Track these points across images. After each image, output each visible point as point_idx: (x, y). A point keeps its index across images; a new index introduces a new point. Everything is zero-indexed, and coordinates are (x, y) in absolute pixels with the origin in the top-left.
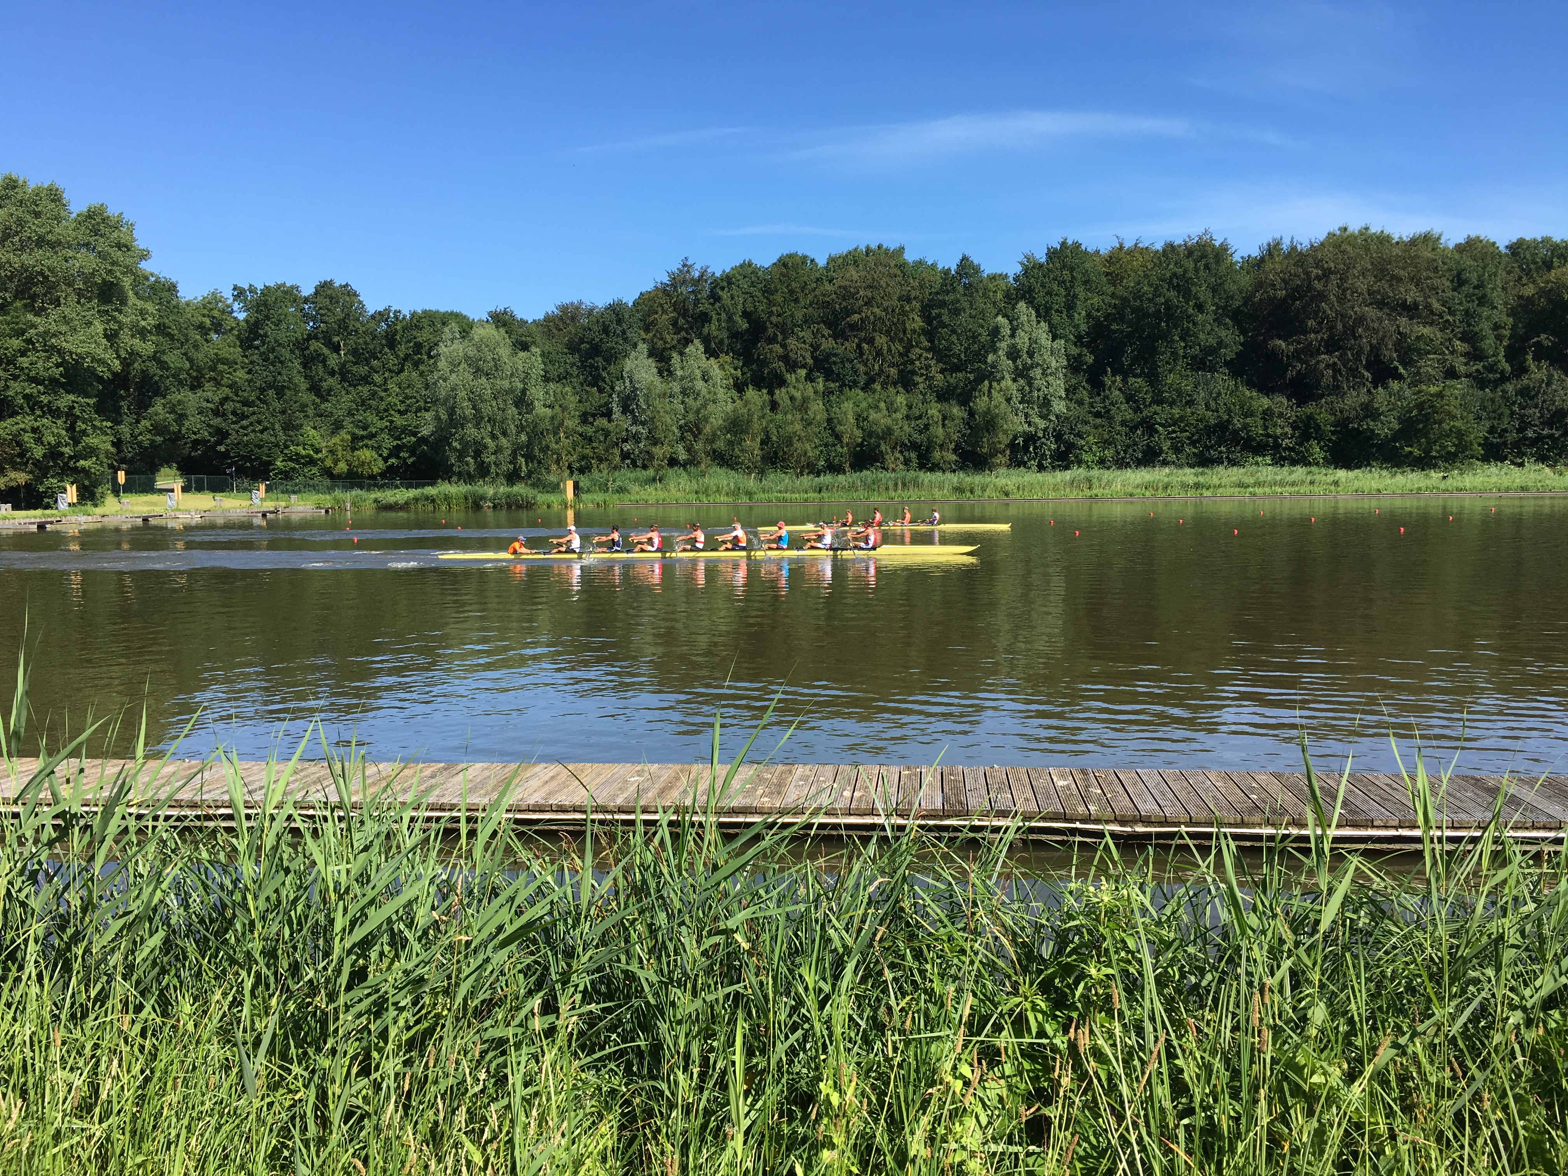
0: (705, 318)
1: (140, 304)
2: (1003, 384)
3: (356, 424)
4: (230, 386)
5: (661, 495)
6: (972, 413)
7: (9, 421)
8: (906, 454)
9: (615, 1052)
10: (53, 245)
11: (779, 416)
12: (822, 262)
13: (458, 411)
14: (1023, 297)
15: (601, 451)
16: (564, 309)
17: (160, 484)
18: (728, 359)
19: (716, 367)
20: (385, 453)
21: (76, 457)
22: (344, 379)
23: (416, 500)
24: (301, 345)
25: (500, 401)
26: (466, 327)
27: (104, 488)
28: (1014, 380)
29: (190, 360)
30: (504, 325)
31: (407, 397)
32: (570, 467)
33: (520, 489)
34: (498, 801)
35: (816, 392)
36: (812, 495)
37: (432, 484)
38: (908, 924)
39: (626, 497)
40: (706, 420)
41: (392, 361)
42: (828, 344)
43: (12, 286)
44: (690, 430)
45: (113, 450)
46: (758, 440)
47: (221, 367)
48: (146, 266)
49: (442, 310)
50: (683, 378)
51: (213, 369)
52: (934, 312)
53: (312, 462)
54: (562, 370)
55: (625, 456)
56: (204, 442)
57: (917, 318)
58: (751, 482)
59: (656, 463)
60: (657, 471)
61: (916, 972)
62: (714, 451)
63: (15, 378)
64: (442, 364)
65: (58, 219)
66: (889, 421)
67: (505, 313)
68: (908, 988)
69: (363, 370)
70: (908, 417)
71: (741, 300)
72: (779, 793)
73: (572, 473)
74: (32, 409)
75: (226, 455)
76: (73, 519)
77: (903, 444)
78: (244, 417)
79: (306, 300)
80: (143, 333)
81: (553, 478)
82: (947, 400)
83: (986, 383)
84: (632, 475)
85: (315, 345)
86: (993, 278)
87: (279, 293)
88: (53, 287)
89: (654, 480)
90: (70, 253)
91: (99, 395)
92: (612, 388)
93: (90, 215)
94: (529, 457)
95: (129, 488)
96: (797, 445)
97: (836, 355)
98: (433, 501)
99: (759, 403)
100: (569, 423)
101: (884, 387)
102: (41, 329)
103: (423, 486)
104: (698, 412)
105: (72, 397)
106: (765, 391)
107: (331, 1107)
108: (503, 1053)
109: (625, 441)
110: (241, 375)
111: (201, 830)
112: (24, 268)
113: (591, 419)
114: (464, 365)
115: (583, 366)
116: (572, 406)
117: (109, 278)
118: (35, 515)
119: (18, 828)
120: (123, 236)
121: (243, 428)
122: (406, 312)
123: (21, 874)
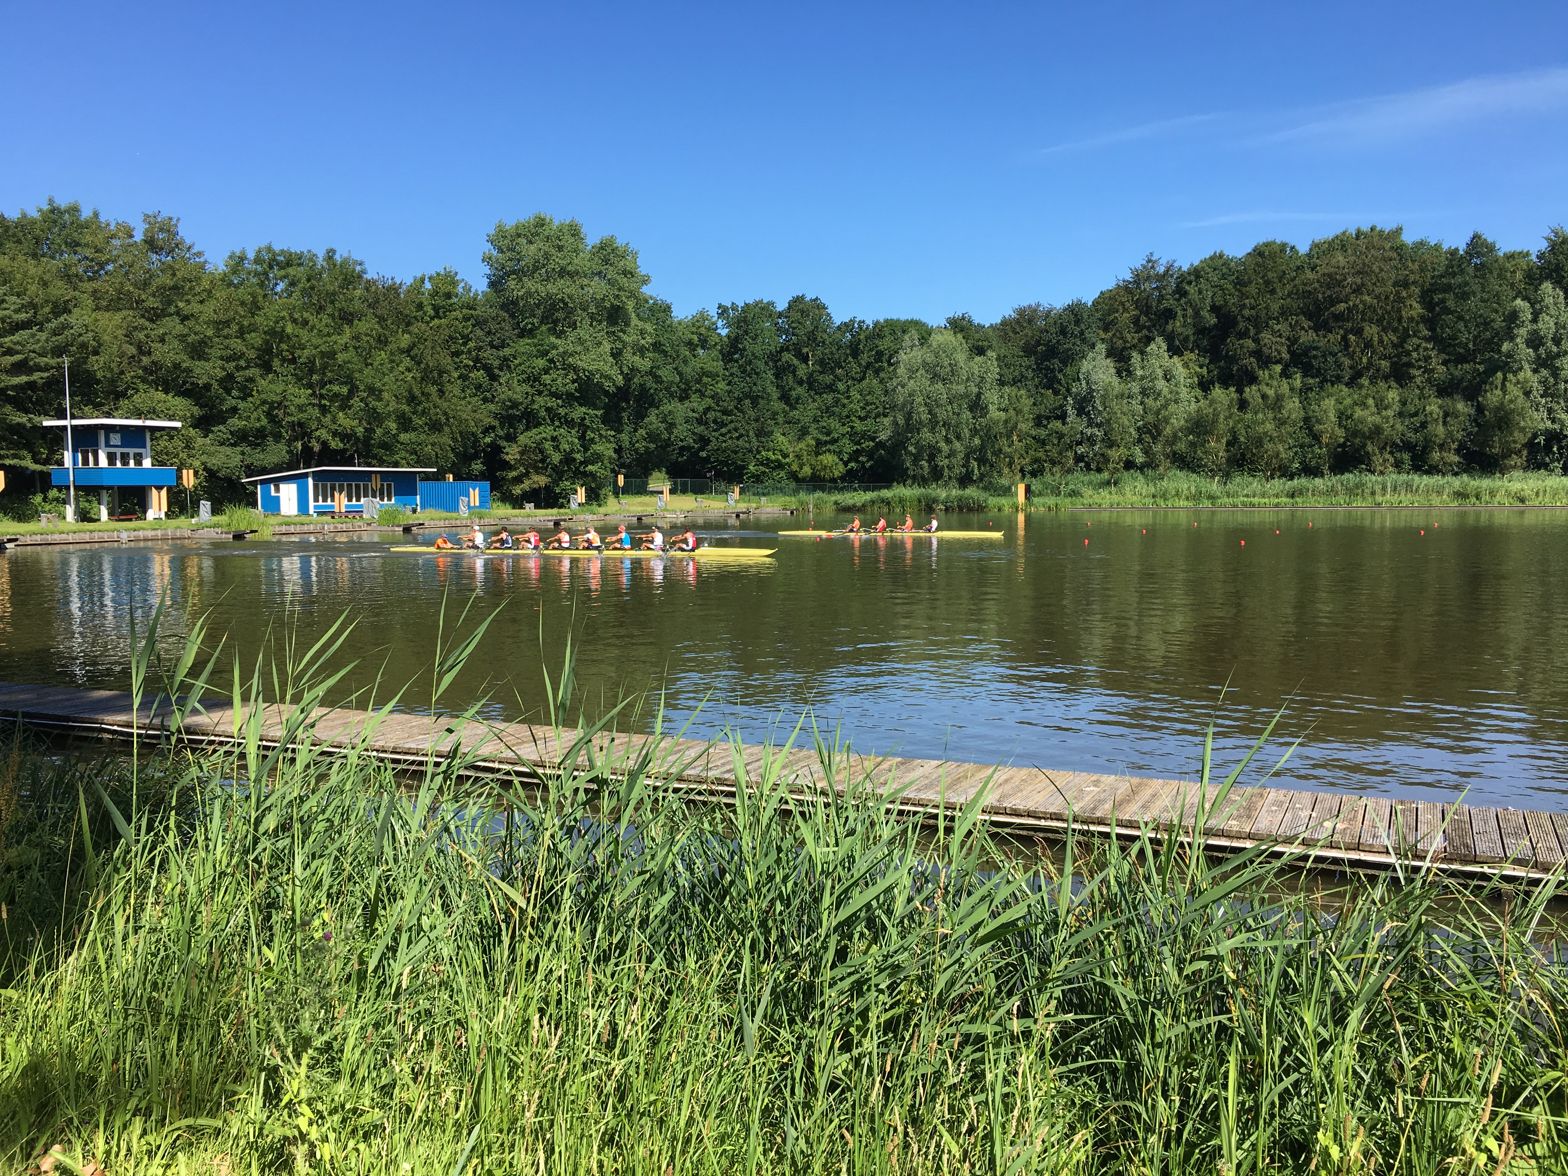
0: (1169, 314)
1: (640, 324)
2: (1521, 376)
3: (820, 430)
4: (712, 397)
5: (1116, 498)
6: (1480, 409)
7: (534, 431)
8: (1398, 455)
9: (1090, 1066)
10: (571, 275)
11: (1249, 416)
12: (1303, 249)
13: (915, 416)
14: (1548, 277)
15: (1054, 454)
16: (1021, 312)
17: (652, 486)
18: (1193, 356)
19: (1179, 365)
20: (846, 457)
21: (585, 463)
22: (810, 388)
23: (873, 502)
24: (774, 357)
25: (955, 405)
26: (925, 333)
27: (607, 490)
28: (1535, 371)
29: (680, 374)
30: (962, 331)
31: (867, 404)
32: (1022, 470)
33: (971, 492)
34: (975, 800)
35: (1292, 389)
36: (1284, 500)
37: (888, 487)
38: (1422, 975)
39: (1078, 501)
40: (1166, 421)
41: (855, 369)
42: (1307, 337)
43: (539, 312)
44: (1149, 432)
45: (615, 456)
46: (1224, 441)
47: (705, 379)
48: (647, 290)
49: (903, 318)
50: (1143, 378)
51: (699, 381)
52: (1437, 298)
53: (780, 466)
54: (1017, 373)
55: (1079, 459)
56: (688, 448)
57: (1415, 305)
58: (1214, 486)
59: (1111, 466)
60: (1113, 474)
61: (1431, 1029)
62: (1175, 453)
63: (540, 393)
64: (901, 371)
65: (576, 251)
66: (1377, 419)
67: (963, 318)
68: (1422, 1045)
69: (828, 379)
70: (1401, 414)
71: (1210, 294)
72: (1249, 817)
73: (1024, 476)
74: (552, 421)
75: (707, 460)
76: (582, 517)
77: (1394, 445)
78: (723, 425)
79: (780, 315)
80: (641, 351)
81: (1004, 482)
82: (1450, 395)
83: (1499, 375)
84: (1086, 479)
85: (786, 357)
86: (1511, 257)
87: (757, 310)
88: (571, 312)
89: (1108, 483)
90: (586, 282)
91: (606, 407)
92: (1068, 390)
93: (602, 247)
94: (982, 461)
95: (627, 490)
96: (1268, 446)
97: (1316, 348)
98: (888, 503)
99: (1226, 402)
100: (1023, 427)
101: (1373, 381)
102: (561, 350)
103: (879, 488)
104: (1158, 413)
105: (583, 409)
106: (1232, 389)
107: (818, 1076)
108: (982, 1049)
109: (1079, 443)
110: (722, 386)
111: (705, 803)
112: (549, 296)
113: (1045, 422)
114: (922, 371)
115: (1039, 369)
116: (1026, 409)
117: (616, 303)
118: (552, 514)
119: (560, 788)
120: (628, 264)
121: (723, 435)
122: (870, 322)
123: (561, 828)
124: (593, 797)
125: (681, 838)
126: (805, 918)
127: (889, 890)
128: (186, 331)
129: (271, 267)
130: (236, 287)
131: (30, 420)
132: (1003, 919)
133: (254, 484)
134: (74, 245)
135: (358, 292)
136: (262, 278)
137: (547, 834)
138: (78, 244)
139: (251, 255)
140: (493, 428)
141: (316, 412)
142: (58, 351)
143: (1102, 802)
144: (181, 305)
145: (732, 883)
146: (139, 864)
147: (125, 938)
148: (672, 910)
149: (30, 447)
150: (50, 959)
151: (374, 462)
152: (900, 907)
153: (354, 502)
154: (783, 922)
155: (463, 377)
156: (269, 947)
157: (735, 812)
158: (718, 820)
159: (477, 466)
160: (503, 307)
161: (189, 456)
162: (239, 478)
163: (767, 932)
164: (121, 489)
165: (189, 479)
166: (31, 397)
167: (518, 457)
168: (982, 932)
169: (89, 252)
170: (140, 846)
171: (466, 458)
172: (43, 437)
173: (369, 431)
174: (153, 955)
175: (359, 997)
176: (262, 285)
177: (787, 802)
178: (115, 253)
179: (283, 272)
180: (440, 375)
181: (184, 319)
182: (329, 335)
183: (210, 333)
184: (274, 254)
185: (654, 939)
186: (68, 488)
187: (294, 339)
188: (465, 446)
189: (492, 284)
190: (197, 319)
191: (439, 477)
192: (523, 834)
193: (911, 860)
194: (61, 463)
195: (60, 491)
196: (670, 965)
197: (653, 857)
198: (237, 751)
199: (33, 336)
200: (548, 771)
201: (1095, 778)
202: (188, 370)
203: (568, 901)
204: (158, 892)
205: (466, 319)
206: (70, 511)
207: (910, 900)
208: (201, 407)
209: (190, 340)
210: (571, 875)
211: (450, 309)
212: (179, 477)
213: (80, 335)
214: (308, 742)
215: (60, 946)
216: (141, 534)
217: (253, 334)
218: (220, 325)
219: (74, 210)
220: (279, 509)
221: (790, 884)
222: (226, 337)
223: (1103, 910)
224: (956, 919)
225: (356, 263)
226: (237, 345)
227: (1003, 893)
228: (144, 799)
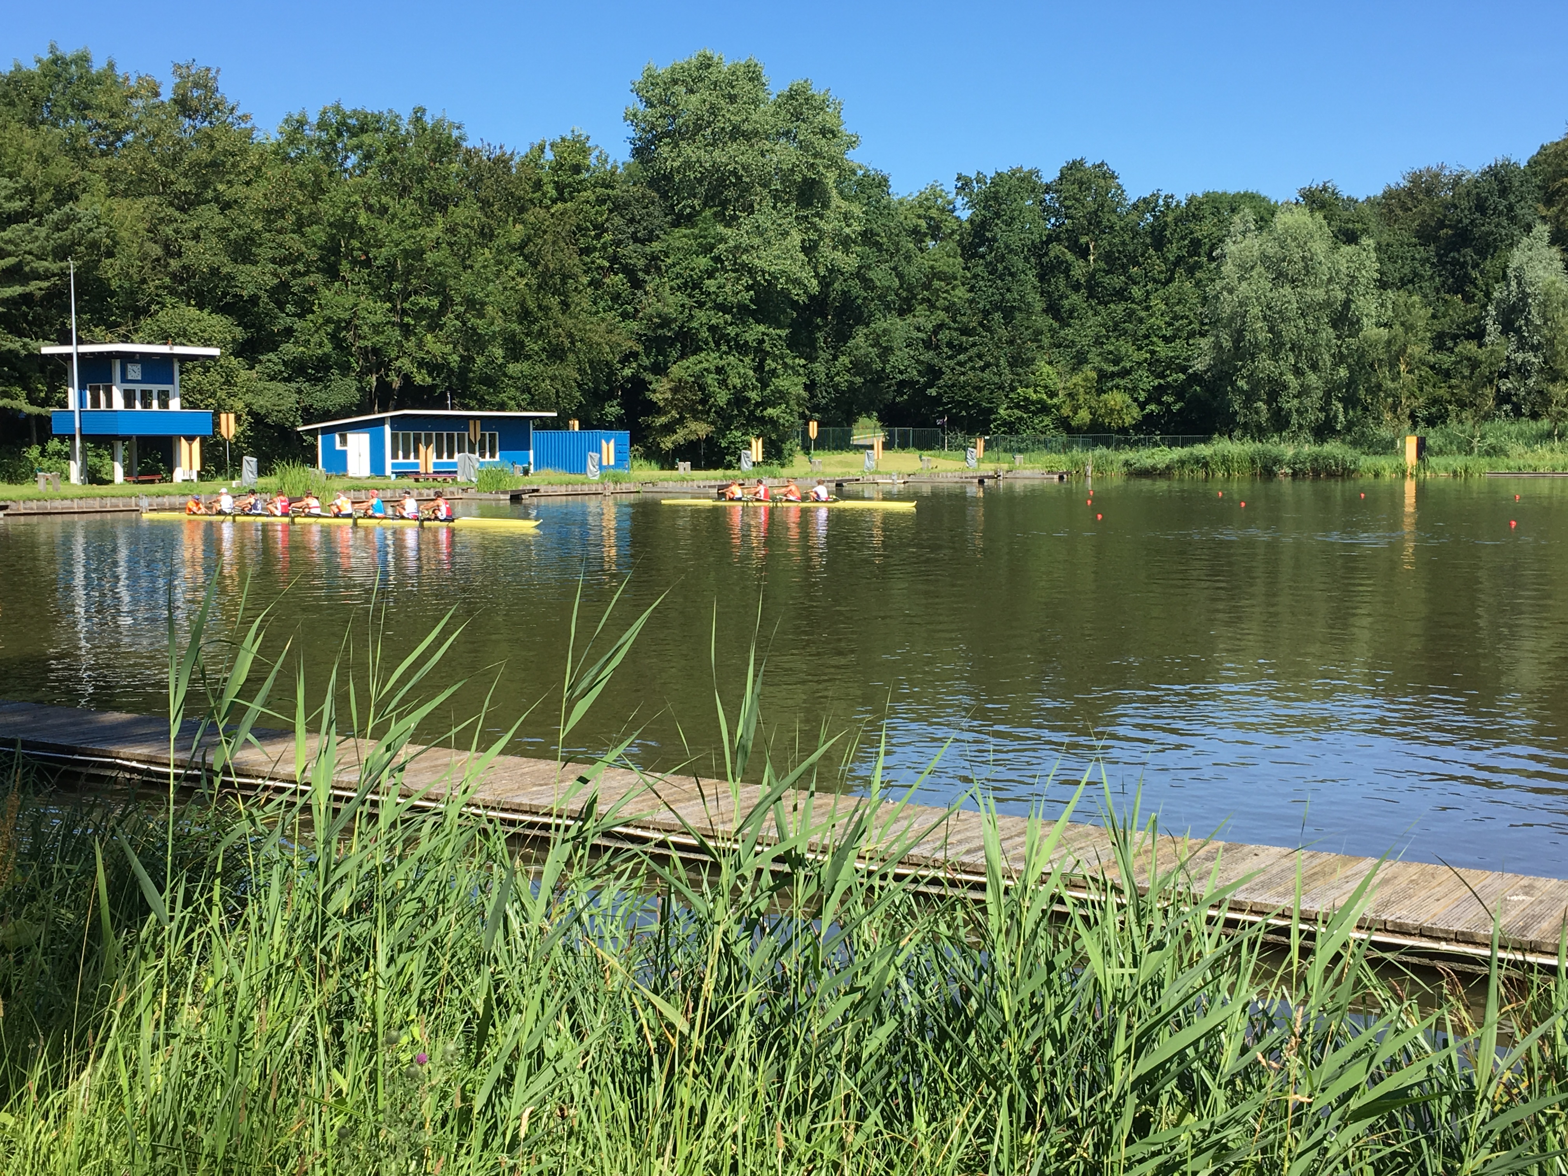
1: (844, 204)
3: (1105, 356)
4: (946, 309)
5: (1561, 459)
7: (692, 359)
10: (748, 136)
13: (1248, 336)
15: (1464, 390)
16: (1416, 179)
17: (857, 438)
20: (1142, 397)
21: (764, 404)
22: (1091, 296)
23: (1182, 463)
24: (1038, 250)
25: (1310, 319)
26: (1265, 212)
27: (793, 444)
29: (900, 276)
30: (1322, 207)
31: (1176, 318)
32: (1412, 416)
33: (1333, 448)
34: (1346, 910)
37: (1206, 441)
39: (1501, 463)
41: (1159, 267)
43: (701, 190)
45: (805, 395)
47: (936, 284)
48: (855, 157)
49: (1232, 190)
51: (927, 287)
53: (1045, 409)
54: (1407, 270)
55: (1503, 398)
56: (911, 383)
59: (1554, 409)
60: (1556, 421)
63: (701, 305)
64: (1228, 268)
65: (756, 102)
67: (1325, 189)
69: (1118, 281)
73: (1415, 424)
74: (718, 344)
75: (937, 400)
78: (962, 349)
79: (1048, 189)
80: (845, 243)
81: (1385, 433)
84: (1514, 429)
85: (1056, 249)
87: (1014, 181)
88: (747, 189)
89: (1549, 435)
90: (768, 146)
91: (793, 325)
92: (1488, 295)
93: (792, 95)
94: (1350, 402)
95: (821, 444)
98: (1206, 465)
100: (1416, 350)
102: (732, 243)
103: (1192, 442)
105: (762, 328)
109: (1504, 375)
110: (961, 293)
111: (942, 898)
112: (716, 167)
113: (1450, 344)
114: (1259, 269)
115: (1442, 263)
116: (1421, 323)
117: (811, 175)
118: (717, 475)
119: (738, 866)
120: (827, 118)
121: (960, 364)
122: (1181, 198)
123: (738, 921)
124: (783, 881)
125: (908, 946)
126: (1087, 1069)
127: (1212, 1034)
128: (227, 223)
129: (339, 134)
130: (294, 162)
131: (25, 346)
132: (1390, 1084)
133: (313, 433)
134: (83, 107)
135: (455, 167)
136: (328, 148)
137: (719, 931)
138: (87, 107)
139: (313, 118)
140: (635, 355)
141: (397, 334)
142: (62, 253)
143: (1537, 918)
144: (221, 187)
145: (979, 1012)
146: (173, 950)
147: (155, 1047)
148: (893, 1048)
149: (24, 382)
150: (57, 1072)
151: (473, 403)
152: (1229, 1061)
153: (445, 459)
154: (1053, 1074)
155: (595, 284)
156: (340, 1071)
157: (984, 911)
158: (959, 921)
159: (613, 409)
160: (652, 183)
161: (230, 395)
162: (294, 425)
163: (1031, 1087)
164: (139, 438)
165: (229, 427)
166: (26, 315)
167: (669, 395)
168: (1354, 1104)
169: (101, 118)
170: (174, 925)
171: (597, 398)
172: (42, 370)
173: (468, 360)
174: (188, 1074)
175: (460, 1146)
176: (327, 158)
177: (1061, 901)
178: (135, 117)
179: (355, 141)
180: (564, 282)
181: (225, 206)
182: (415, 226)
183: (258, 226)
184: (345, 116)
185: (868, 1088)
186: (72, 438)
187: (370, 233)
188: (596, 380)
189: (638, 152)
190: (241, 207)
191: (559, 424)
192: (682, 929)
193: (1247, 992)
194: (63, 404)
195: (62, 442)
196: (889, 1125)
197: (867, 971)
198: (300, 801)
199: (30, 231)
200: (721, 844)
201: (1526, 881)
202: (230, 277)
203: (746, 1030)
204: (196, 989)
205: (601, 201)
206: (74, 469)
207: (1244, 1050)
208: (246, 327)
209: (232, 236)
210: (751, 991)
211: (580, 187)
212: (217, 424)
213: (90, 230)
214: (395, 791)
215: (71, 1057)
216: (166, 500)
217: (315, 227)
218: (272, 215)
219: (83, 60)
220: (345, 468)
221: (1066, 1019)
222: (280, 232)
223: (1545, 1080)
224: (1318, 1082)
225: (452, 125)
226: (294, 242)
227: (1390, 1048)
228: (180, 861)
